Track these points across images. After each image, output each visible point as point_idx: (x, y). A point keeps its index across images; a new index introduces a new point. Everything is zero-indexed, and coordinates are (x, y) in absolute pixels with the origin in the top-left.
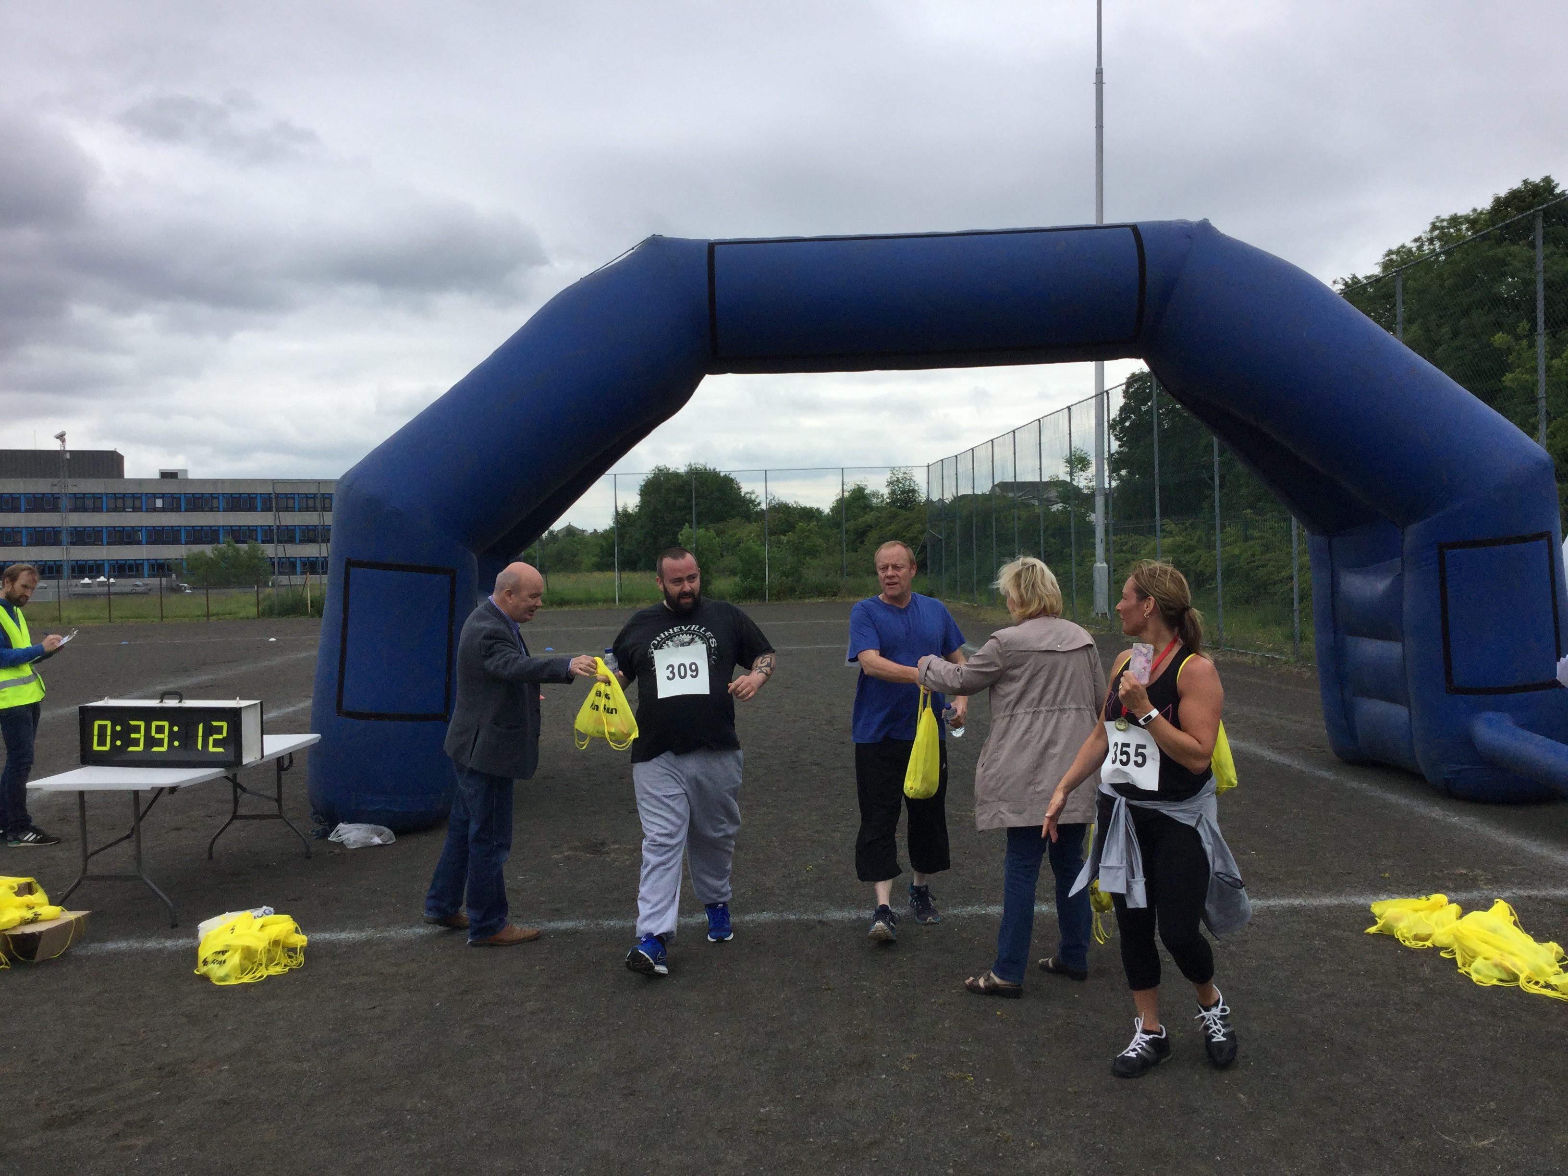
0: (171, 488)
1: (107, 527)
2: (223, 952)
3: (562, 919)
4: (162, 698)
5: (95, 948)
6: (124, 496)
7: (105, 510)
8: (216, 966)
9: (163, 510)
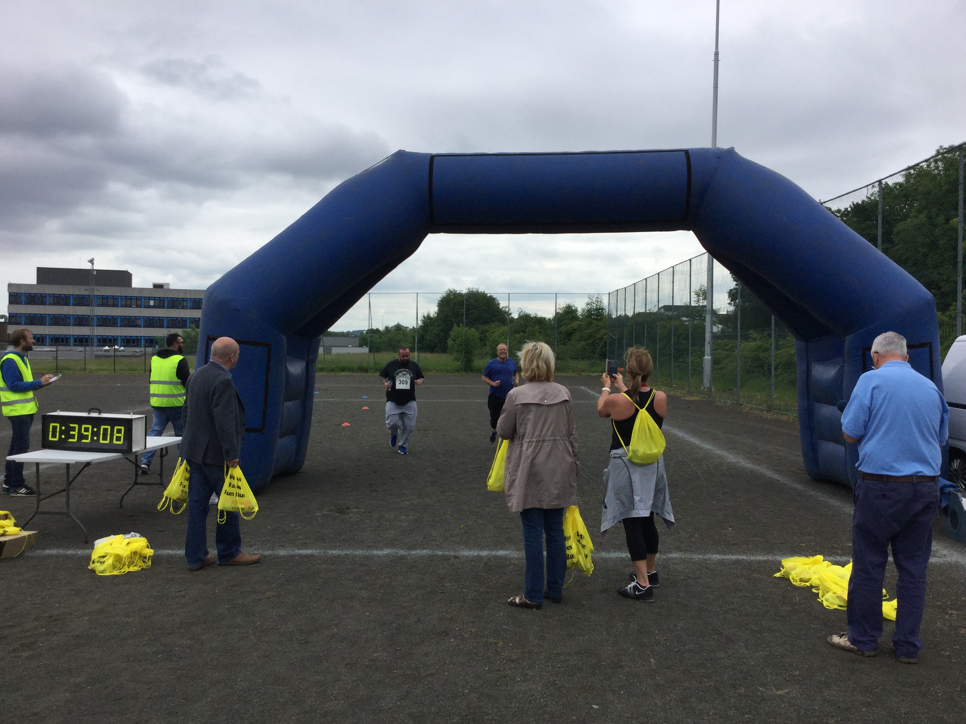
0: (159, 294)
1: (120, 316)
2: (104, 557)
3: (306, 549)
4: (89, 412)
5: (39, 552)
6: (131, 298)
7: (119, 306)
8: (99, 564)
9: (154, 307)
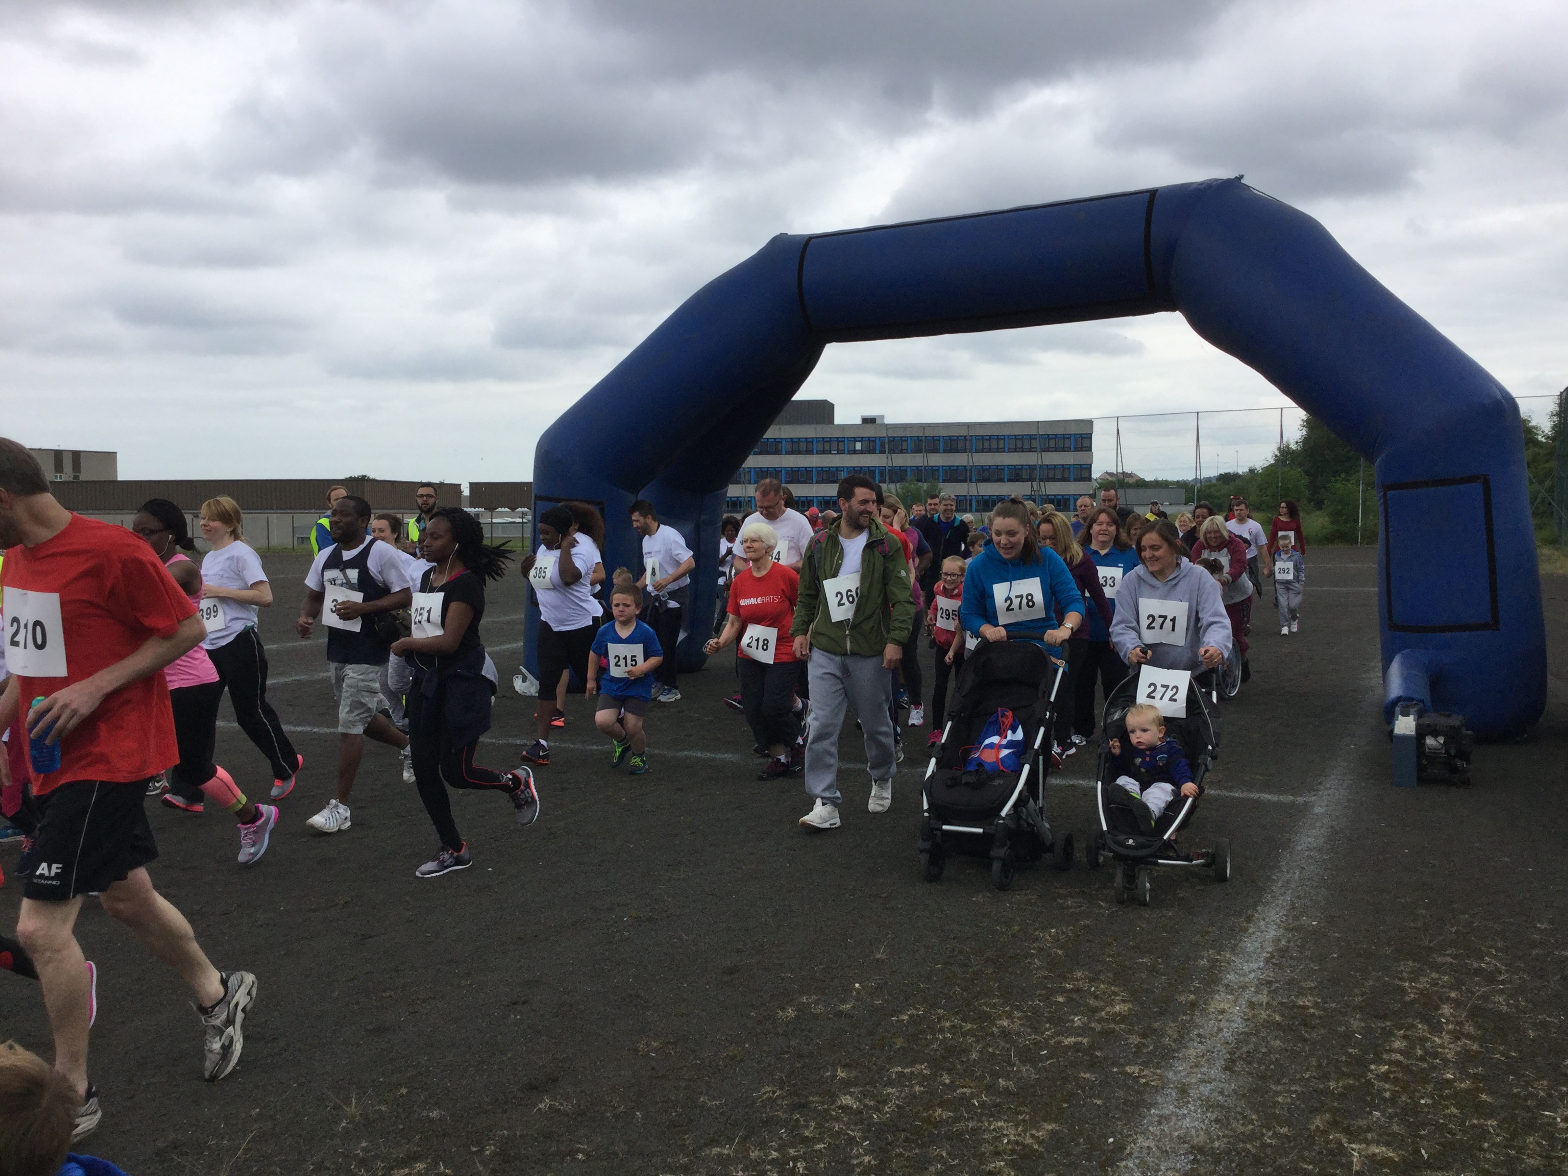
0: (870, 431)
1: (816, 468)
6: (829, 440)
7: (815, 452)
9: (862, 452)
